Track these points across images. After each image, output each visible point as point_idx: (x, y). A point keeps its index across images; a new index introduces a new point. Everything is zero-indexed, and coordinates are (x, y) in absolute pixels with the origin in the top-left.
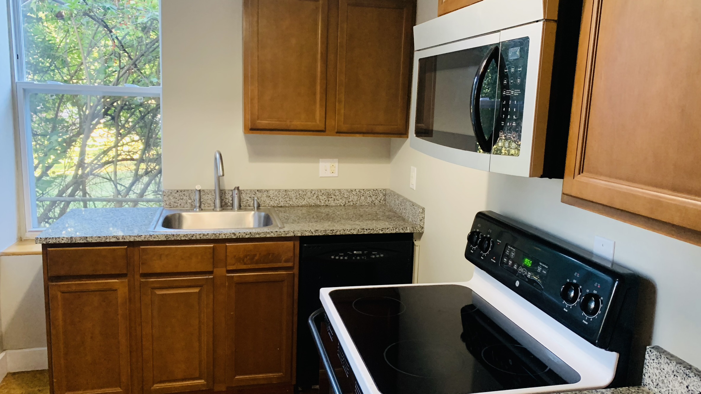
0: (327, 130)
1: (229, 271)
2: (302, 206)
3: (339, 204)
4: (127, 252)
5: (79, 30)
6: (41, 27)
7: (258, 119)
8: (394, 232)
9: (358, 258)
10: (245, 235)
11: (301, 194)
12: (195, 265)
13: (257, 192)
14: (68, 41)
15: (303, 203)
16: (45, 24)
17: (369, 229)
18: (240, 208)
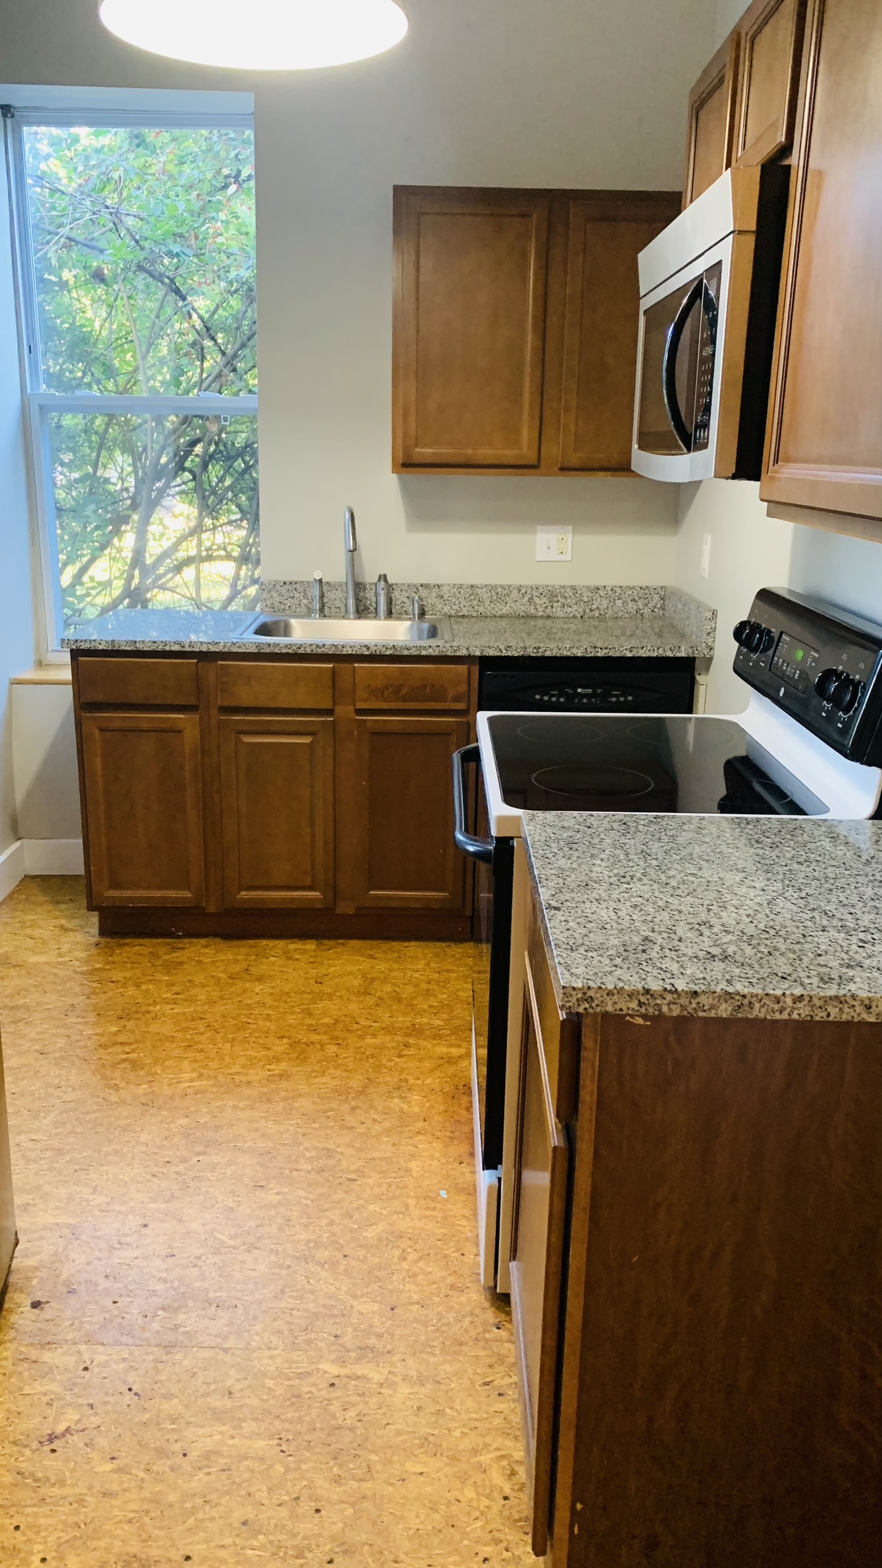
0: (542, 464)
1: (360, 712)
2: (501, 617)
3: (571, 615)
4: (197, 669)
5: (132, 302)
6: (66, 299)
7: (416, 446)
8: (655, 654)
9: (585, 701)
10: (384, 649)
11: (500, 593)
12: (302, 699)
13: (420, 588)
14: (114, 327)
15: (504, 611)
16: (74, 295)
17: (606, 648)
18: (390, 614)
